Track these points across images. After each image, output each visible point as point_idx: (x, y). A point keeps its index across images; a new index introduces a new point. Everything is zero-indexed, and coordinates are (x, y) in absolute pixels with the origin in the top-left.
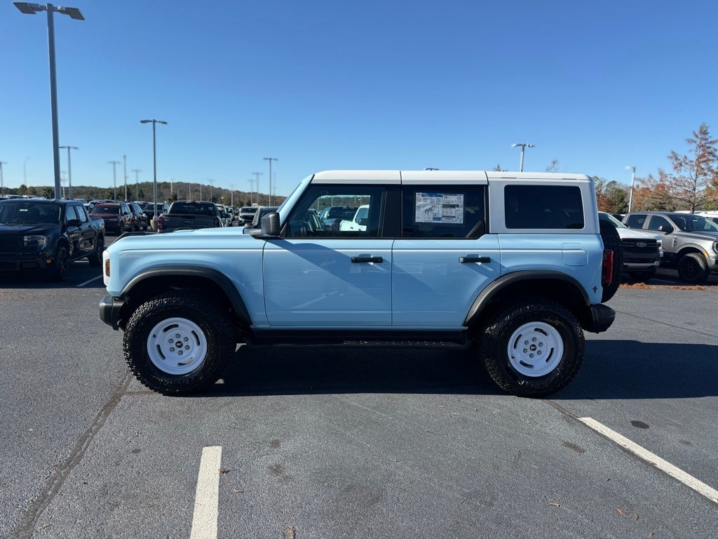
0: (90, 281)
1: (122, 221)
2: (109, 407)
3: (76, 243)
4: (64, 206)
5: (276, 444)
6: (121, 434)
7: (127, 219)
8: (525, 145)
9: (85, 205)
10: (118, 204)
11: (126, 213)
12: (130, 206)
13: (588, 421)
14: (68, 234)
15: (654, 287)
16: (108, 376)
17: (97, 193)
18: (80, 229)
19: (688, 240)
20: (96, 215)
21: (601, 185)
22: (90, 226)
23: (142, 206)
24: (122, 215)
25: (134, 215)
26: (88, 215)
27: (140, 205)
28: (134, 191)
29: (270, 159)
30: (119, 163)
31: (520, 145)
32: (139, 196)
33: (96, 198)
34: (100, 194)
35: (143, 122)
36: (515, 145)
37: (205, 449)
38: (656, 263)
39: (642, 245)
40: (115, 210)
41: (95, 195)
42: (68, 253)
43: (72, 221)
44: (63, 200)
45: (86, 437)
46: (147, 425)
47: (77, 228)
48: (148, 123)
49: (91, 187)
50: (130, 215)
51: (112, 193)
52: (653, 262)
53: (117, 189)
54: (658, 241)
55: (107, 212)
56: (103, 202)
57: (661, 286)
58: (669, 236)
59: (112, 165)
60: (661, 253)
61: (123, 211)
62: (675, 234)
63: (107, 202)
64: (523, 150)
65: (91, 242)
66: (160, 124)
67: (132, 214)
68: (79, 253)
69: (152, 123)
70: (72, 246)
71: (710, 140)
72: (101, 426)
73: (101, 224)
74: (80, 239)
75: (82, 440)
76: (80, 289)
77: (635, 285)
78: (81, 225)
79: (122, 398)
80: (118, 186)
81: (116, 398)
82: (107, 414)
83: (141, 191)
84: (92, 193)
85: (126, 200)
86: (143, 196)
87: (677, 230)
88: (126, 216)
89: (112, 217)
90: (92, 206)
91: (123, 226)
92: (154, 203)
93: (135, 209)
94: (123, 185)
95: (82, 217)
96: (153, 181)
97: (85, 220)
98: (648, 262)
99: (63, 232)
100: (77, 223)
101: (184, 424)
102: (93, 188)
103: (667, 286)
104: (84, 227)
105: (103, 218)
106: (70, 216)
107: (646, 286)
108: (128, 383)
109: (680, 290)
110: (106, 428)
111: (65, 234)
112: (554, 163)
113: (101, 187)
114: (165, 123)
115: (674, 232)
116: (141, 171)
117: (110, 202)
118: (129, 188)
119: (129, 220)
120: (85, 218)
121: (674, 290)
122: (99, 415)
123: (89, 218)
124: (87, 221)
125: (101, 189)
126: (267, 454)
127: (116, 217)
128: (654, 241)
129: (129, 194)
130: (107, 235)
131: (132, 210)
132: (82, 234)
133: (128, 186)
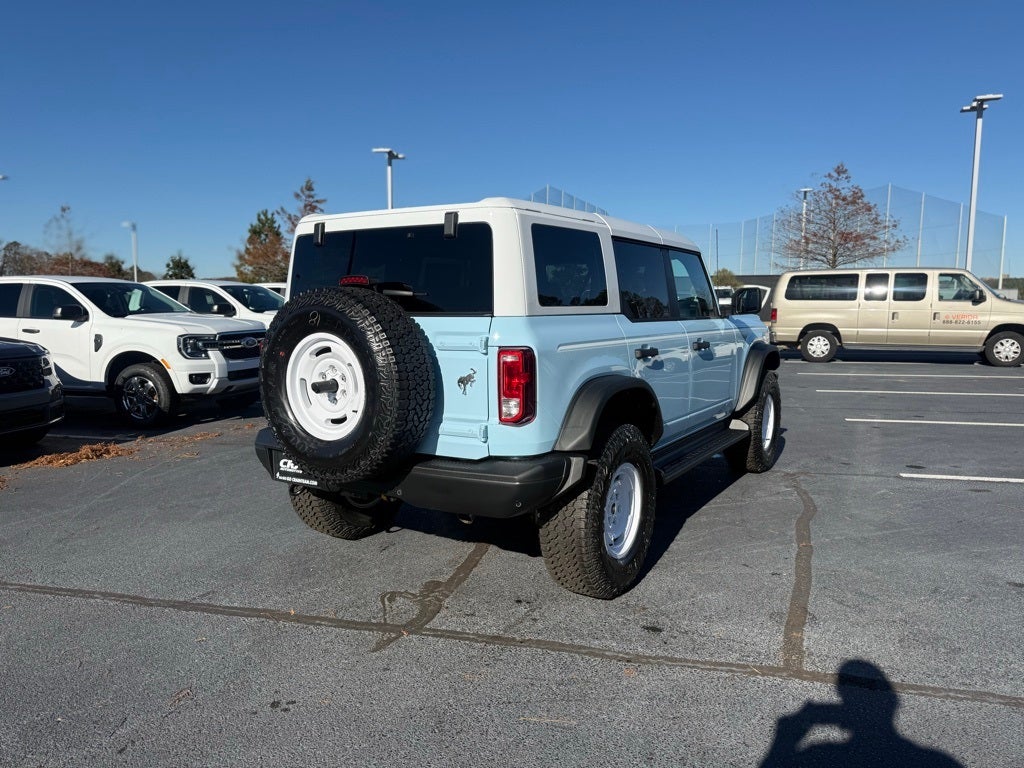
71: (316, 198)
112: (64, 210)
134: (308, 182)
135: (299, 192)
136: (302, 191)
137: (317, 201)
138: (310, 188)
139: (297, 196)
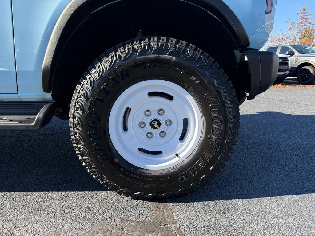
19: (304, 59)
38: (287, 72)
39: (280, 60)
52: (285, 72)
54: (288, 59)
57: (290, 86)
60: (290, 66)
62: (295, 56)
87: (296, 53)
98: (282, 72)
107: (282, 86)
115: (295, 55)
128: (286, 58)
137: (306, 15)
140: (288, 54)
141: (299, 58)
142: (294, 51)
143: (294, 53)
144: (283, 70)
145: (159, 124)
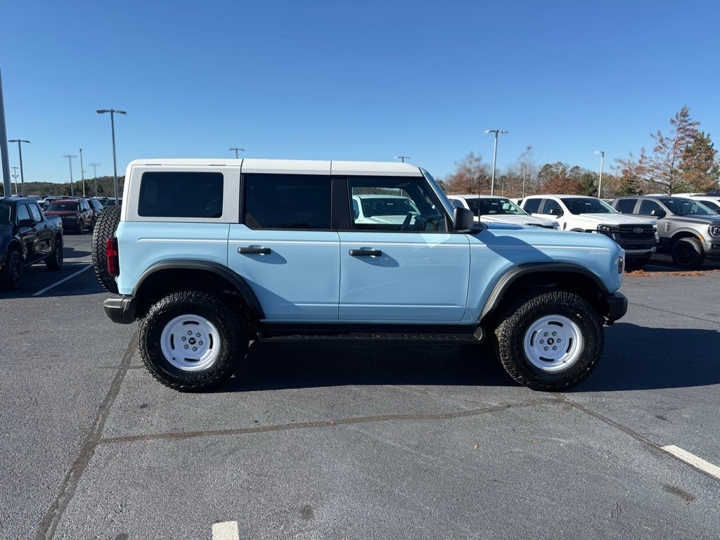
0: (48, 288)
1: (81, 219)
2: (79, 466)
3: (30, 245)
4: (14, 205)
5: (307, 513)
6: (99, 509)
7: (87, 216)
8: (498, 131)
9: (39, 202)
10: (76, 200)
11: (85, 210)
12: (89, 202)
13: (672, 449)
14: (22, 235)
15: (653, 274)
16: (76, 416)
17: (53, 189)
18: (34, 230)
19: (682, 225)
20: (53, 212)
21: (564, 170)
22: (45, 226)
23: (102, 202)
24: (82, 212)
25: (94, 211)
26: (43, 213)
27: (100, 201)
28: (92, 186)
29: (237, 150)
30: (75, 157)
31: (494, 131)
32: (98, 191)
33: (52, 194)
34: (55, 190)
35: (99, 112)
36: (488, 131)
37: (216, 527)
38: (653, 249)
39: (639, 230)
40: (74, 206)
41: (51, 191)
42: (22, 257)
43: (25, 221)
44: (14, 197)
45: (50, 517)
46: (134, 492)
47: (30, 229)
48: (105, 113)
49: (45, 183)
50: (90, 212)
51: (68, 189)
52: (650, 248)
53: (74, 184)
54: (654, 226)
55: (64, 209)
56: (59, 198)
57: (660, 273)
58: (662, 221)
59: (68, 159)
60: (657, 238)
61: (82, 208)
62: (667, 219)
63: (64, 198)
64: (497, 137)
65: (48, 243)
66: (120, 114)
67: (91, 211)
68: (34, 256)
69: (110, 113)
70: (26, 250)
71: (690, 122)
72: (71, 496)
73: (58, 223)
74: (36, 241)
75: (45, 525)
76: (37, 299)
77: (634, 273)
78: (35, 225)
79: (96, 450)
80: (74, 181)
81: (88, 449)
82: (77, 477)
83: (100, 186)
84: (46, 189)
85: (84, 196)
86: (102, 191)
87: (669, 214)
88: (85, 213)
89: (70, 215)
90: (48, 203)
91: (83, 224)
92: (114, 199)
93: (95, 206)
94: (80, 180)
95: (36, 216)
96: (113, 175)
97: (40, 220)
98: (645, 249)
99: (14, 234)
100: (30, 223)
101: (182, 487)
102: (48, 184)
103: (666, 273)
104: (39, 227)
105: (60, 215)
106: (22, 215)
107: (646, 274)
108: (102, 426)
109: (680, 276)
110: (77, 501)
111: (17, 237)
112: (529, 148)
113: (57, 182)
114: (124, 113)
115: (667, 217)
116: (99, 165)
117: (67, 198)
118: (87, 183)
119: (89, 217)
120: (39, 216)
121: (674, 277)
122: (68, 478)
123: (44, 217)
124: (42, 220)
125: (56, 185)
126: (300, 531)
127: (75, 214)
128: (650, 226)
129: (87, 189)
130: (65, 234)
131: (92, 206)
132: (37, 235)
133: (85, 181)
134: (683, 110)
135: (675, 119)
136: (677, 118)
137: (690, 124)
138: (684, 114)
139: (673, 121)
140: (654, 215)
141: (673, 222)
142: (666, 209)
143: (665, 213)
144: (645, 245)
145: (553, 341)
